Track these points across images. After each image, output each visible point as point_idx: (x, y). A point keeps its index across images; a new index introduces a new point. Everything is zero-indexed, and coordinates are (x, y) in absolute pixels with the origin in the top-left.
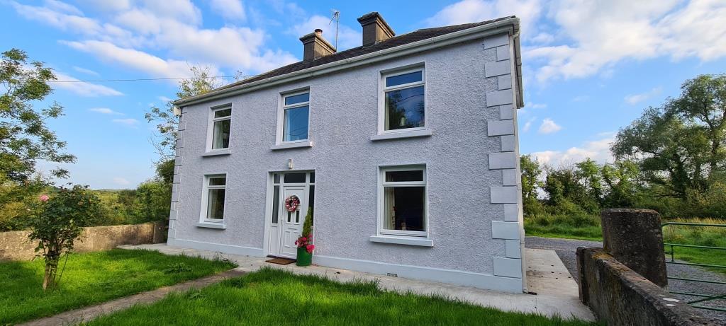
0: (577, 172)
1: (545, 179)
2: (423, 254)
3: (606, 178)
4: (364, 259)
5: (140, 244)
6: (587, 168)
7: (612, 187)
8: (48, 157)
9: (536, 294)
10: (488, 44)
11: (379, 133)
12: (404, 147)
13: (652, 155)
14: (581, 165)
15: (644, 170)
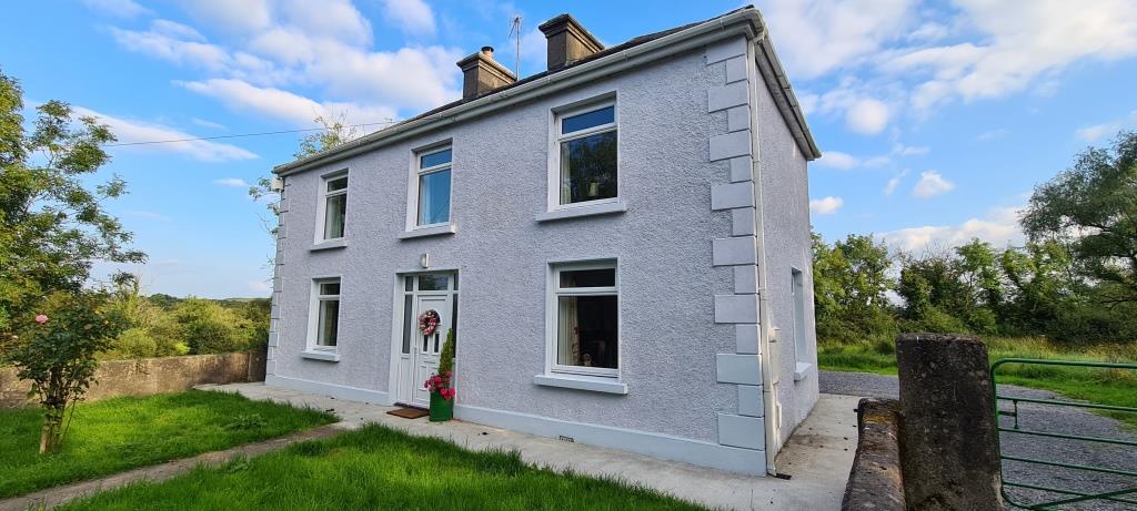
0: (957, 262)
1: (899, 275)
2: (612, 404)
3: (1009, 271)
4: (527, 411)
5: (228, 382)
6: (973, 255)
7: (1021, 288)
8: (107, 256)
9: (788, 478)
10: (714, 56)
11: (550, 209)
12: (586, 231)
13: (1095, 231)
14: (964, 251)
15: (1081, 258)
